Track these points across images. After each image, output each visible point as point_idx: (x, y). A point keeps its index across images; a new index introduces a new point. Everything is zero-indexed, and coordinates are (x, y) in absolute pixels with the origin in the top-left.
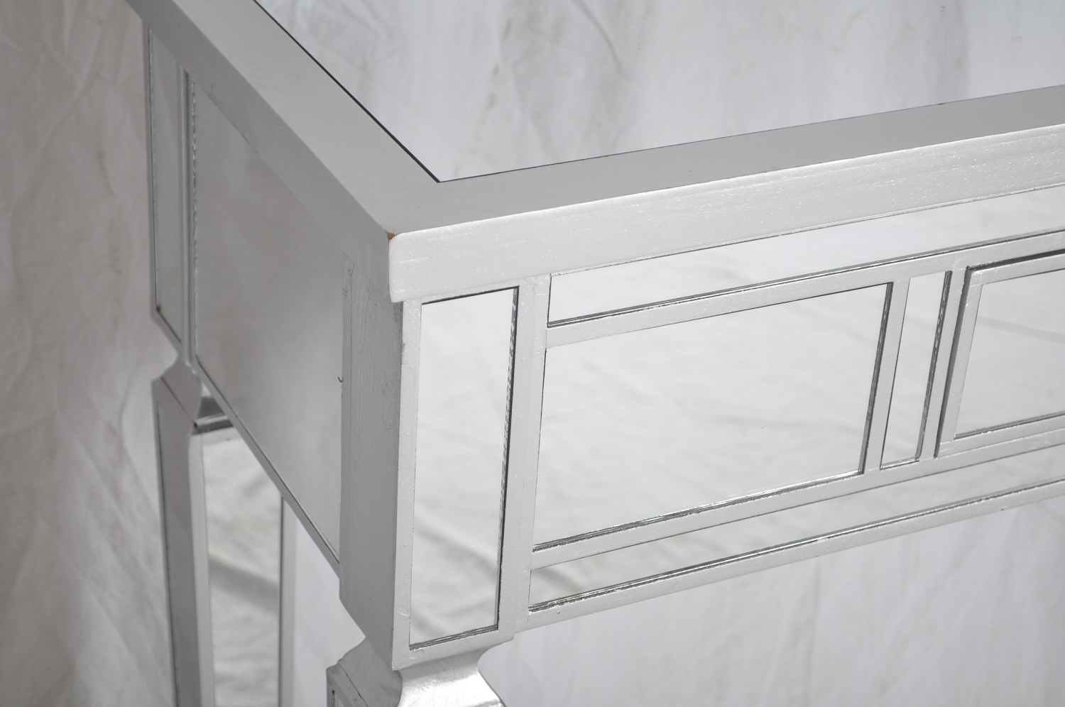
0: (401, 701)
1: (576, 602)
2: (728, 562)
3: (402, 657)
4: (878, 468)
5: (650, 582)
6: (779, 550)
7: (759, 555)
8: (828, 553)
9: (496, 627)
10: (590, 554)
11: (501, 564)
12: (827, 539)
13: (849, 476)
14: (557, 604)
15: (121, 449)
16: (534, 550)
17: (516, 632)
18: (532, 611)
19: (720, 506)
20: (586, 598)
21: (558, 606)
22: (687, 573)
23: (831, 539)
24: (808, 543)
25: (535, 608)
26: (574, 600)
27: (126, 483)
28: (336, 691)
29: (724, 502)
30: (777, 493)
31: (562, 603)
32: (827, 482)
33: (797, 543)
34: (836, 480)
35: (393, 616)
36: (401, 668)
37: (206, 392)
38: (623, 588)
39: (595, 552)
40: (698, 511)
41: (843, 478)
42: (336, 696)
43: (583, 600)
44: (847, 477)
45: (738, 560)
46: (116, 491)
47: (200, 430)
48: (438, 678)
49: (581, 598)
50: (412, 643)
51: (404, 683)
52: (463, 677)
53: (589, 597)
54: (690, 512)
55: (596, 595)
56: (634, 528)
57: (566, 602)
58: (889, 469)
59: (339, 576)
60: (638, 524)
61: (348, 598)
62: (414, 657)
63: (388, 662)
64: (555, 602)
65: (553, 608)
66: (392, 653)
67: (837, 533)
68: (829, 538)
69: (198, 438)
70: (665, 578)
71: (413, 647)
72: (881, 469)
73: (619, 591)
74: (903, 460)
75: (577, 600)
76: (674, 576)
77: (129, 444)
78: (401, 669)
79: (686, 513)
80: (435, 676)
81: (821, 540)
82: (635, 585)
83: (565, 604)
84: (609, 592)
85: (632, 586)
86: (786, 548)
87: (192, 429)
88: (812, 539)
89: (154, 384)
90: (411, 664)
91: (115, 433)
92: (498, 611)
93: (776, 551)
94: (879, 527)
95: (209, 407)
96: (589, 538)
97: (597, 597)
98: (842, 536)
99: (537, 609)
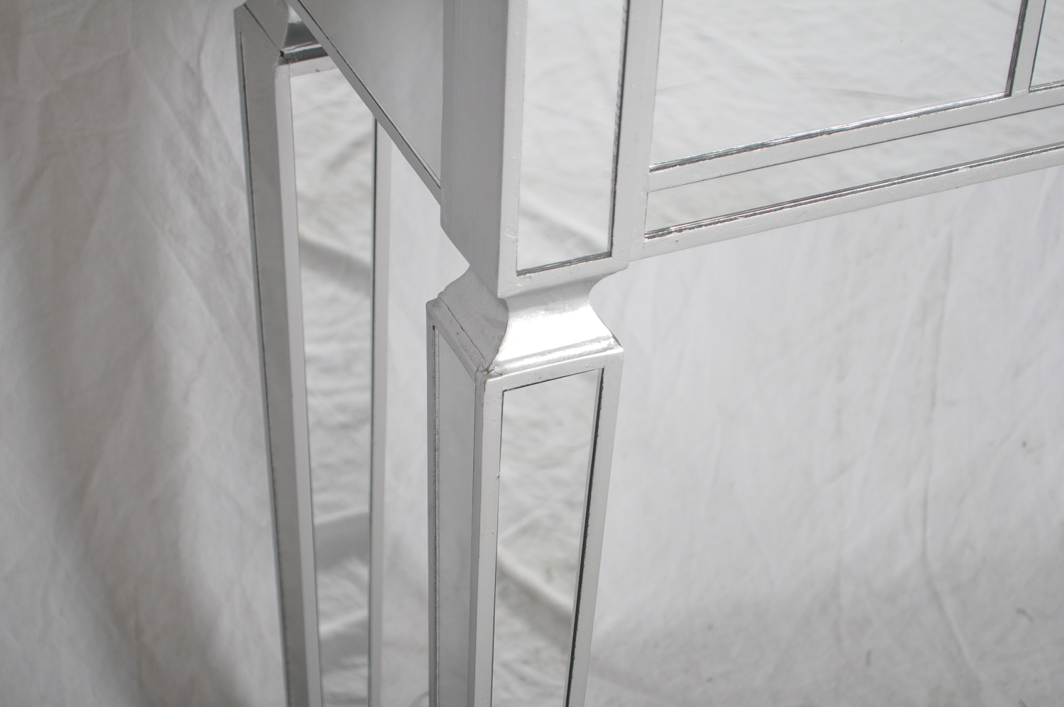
0: (507, 334)
1: (696, 229)
2: (861, 191)
3: (508, 285)
4: (1026, 90)
5: (776, 210)
6: (916, 179)
7: (895, 184)
8: (969, 184)
9: (609, 254)
10: (712, 176)
11: (615, 184)
12: (969, 169)
13: (995, 99)
14: (676, 231)
15: (200, 92)
16: (651, 171)
17: (631, 261)
18: (649, 238)
19: (852, 129)
20: (706, 225)
21: (677, 234)
22: (816, 201)
23: (974, 168)
24: (948, 172)
25: (654, 234)
26: (694, 228)
27: (205, 129)
28: (437, 326)
29: (858, 124)
30: (915, 115)
31: (680, 231)
32: (971, 104)
33: (936, 172)
34: (980, 102)
35: (499, 238)
36: (508, 295)
37: (294, 17)
38: (746, 217)
39: (717, 175)
40: (829, 133)
41: (989, 100)
42: (437, 331)
43: (703, 227)
44: (992, 100)
45: (872, 189)
46: (195, 137)
47: (287, 59)
48: (547, 310)
49: (701, 226)
50: (519, 269)
51: (510, 314)
52: (573, 309)
53: (710, 224)
54: (821, 134)
55: (717, 223)
56: (760, 149)
57: (685, 229)
58: (1039, 92)
59: (440, 203)
60: (763, 145)
61: (450, 225)
62: (522, 284)
63: (493, 290)
64: (673, 229)
65: (671, 235)
66: (497, 279)
67: (980, 163)
68: (971, 167)
69: (285, 68)
70: (791, 207)
71: (520, 273)
72: (1030, 92)
73: (742, 219)
74: (1054, 83)
75: (697, 227)
76: (802, 204)
77: (208, 86)
78: (507, 298)
79: (816, 135)
80: (544, 307)
81: (962, 170)
82: (760, 213)
83: (684, 232)
84: (731, 220)
85: (755, 214)
86: (924, 177)
87: (278, 58)
88: (951, 169)
89: (236, 11)
90: (518, 291)
91: (193, 74)
92: (612, 236)
93: (913, 180)
94: (1026, 157)
95: (298, 34)
96: (711, 159)
97: (719, 224)
98: (986, 165)
99: (654, 237)
